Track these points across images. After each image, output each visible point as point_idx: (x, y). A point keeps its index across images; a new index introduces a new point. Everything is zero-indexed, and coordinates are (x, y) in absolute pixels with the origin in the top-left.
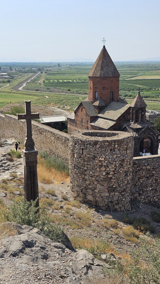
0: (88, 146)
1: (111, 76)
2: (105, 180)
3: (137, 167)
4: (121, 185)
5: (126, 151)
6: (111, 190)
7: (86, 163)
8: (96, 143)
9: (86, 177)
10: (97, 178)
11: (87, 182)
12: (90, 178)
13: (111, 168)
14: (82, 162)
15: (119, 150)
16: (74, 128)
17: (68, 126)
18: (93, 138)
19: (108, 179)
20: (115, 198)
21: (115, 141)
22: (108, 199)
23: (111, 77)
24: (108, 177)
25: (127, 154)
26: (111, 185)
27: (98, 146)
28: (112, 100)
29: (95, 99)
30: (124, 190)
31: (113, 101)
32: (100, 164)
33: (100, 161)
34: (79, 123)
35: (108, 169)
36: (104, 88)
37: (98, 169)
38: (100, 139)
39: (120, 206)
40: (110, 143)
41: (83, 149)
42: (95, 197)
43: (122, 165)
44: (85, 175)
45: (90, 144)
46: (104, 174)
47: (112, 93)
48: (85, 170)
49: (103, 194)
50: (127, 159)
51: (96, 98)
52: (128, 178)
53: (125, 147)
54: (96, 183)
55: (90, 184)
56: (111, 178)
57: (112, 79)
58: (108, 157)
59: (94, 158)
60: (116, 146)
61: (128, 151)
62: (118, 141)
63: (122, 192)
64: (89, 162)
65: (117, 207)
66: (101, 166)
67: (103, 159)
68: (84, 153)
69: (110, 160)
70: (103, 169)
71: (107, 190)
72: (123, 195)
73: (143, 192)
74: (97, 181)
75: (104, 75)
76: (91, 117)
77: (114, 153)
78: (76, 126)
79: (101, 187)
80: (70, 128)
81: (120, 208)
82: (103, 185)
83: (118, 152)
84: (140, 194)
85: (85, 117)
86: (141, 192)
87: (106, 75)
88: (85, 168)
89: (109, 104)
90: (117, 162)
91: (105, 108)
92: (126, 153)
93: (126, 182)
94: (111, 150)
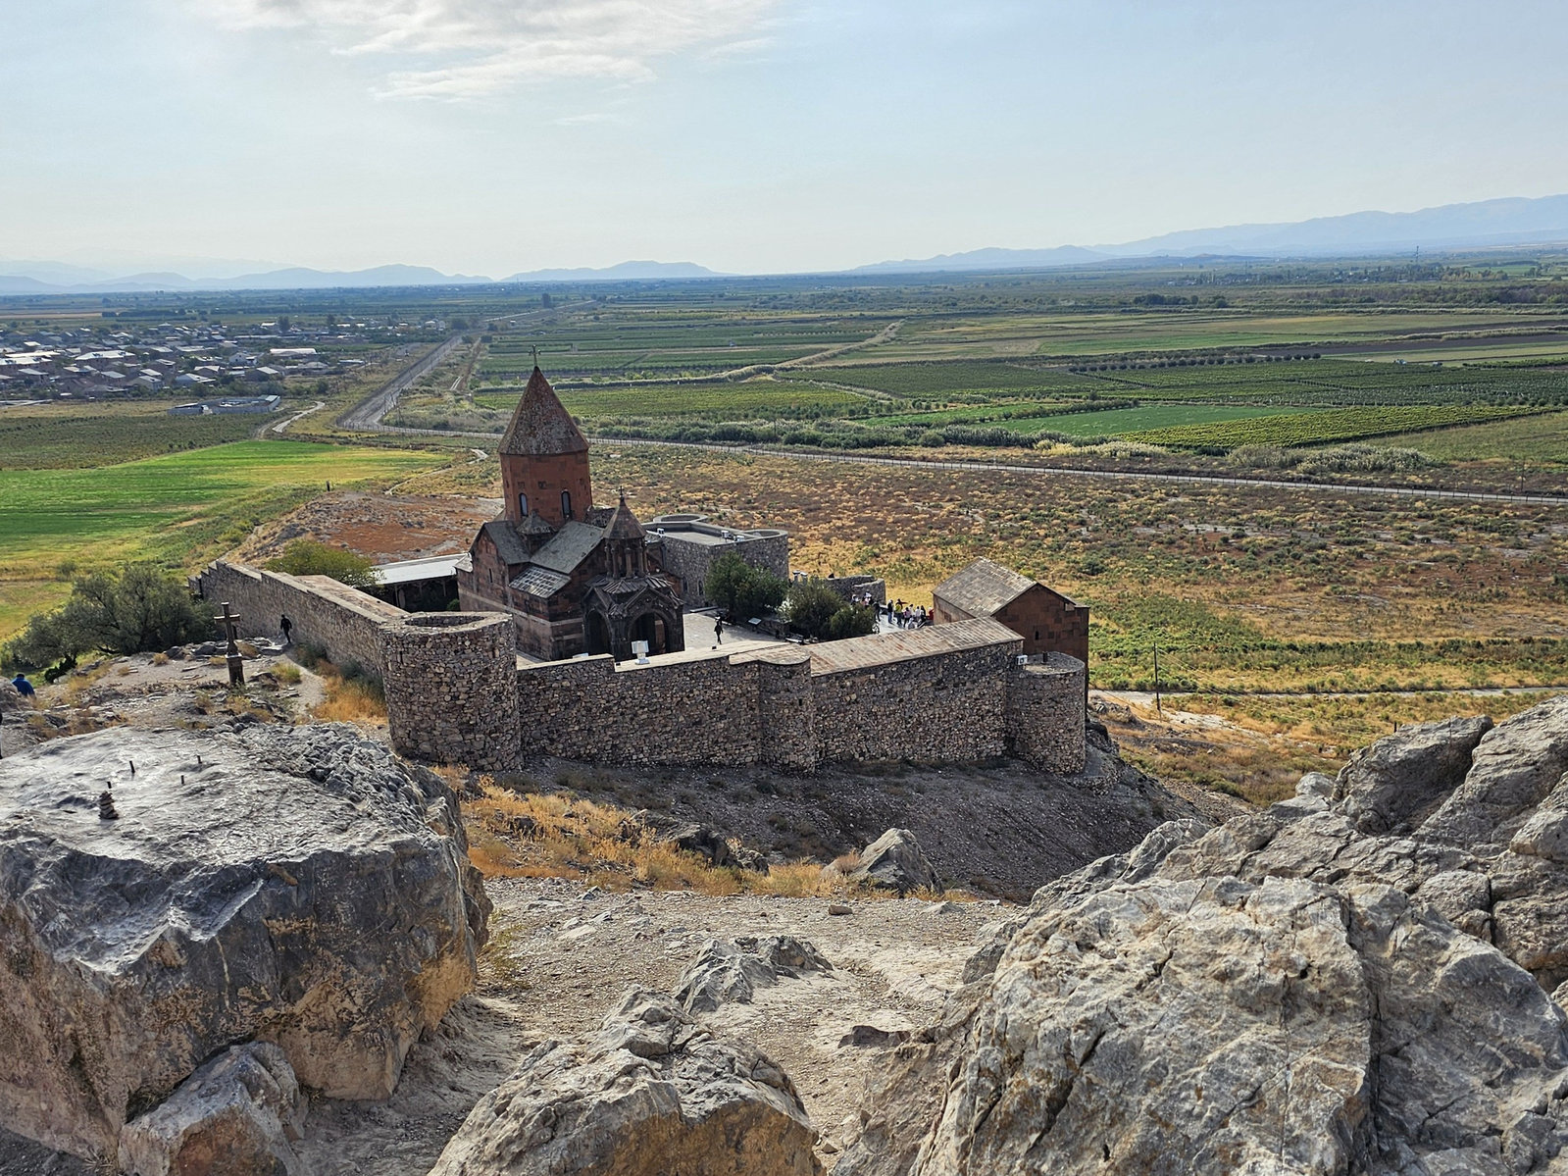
0: (411, 646)
1: (559, 451)
2: (450, 710)
3: (539, 684)
4: (488, 719)
5: (491, 654)
6: (467, 729)
7: (410, 680)
8: (424, 639)
9: (414, 708)
10: (435, 708)
11: (416, 718)
12: (421, 709)
13: (461, 686)
14: (403, 679)
15: (475, 650)
16: (474, 596)
17: (460, 591)
18: (423, 631)
19: (455, 708)
20: (478, 745)
21: (463, 634)
22: (461, 748)
23: (560, 455)
24: (456, 705)
25: (494, 657)
26: (464, 720)
27: (429, 646)
28: (570, 515)
29: (522, 514)
30: (497, 729)
31: (571, 518)
32: (438, 680)
33: (435, 674)
34: (484, 582)
35: (454, 689)
36: (541, 484)
37: (434, 691)
38: (435, 631)
39: (491, 760)
40: (453, 638)
41: (401, 653)
42: (434, 745)
43: (486, 680)
44: (412, 703)
45: (413, 642)
46: (448, 698)
47: (565, 496)
48: (411, 694)
49: (450, 738)
50: (496, 667)
51: (525, 511)
52: (504, 705)
53: (488, 644)
54: (433, 717)
55: (422, 721)
56: (463, 706)
57: (562, 458)
58: (452, 666)
59: (425, 668)
60: (467, 643)
61: (497, 653)
62: (469, 633)
63: (491, 733)
64: (416, 677)
65: (483, 762)
66: (439, 684)
67: (442, 670)
68: (405, 660)
69: (457, 670)
70: (444, 688)
71: (457, 730)
72: (495, 739)
73: (560, 736)
74: (436, 713)
75: (538, 448)
76: (512, 566)
77: (463, 656)
78: (478, 590)
79: (444, 724)
80: (464, 596)
81: (492, 764)
82: (447, 721)
83: (473, 654)
84: (552, 741)
85: (496, 566)
86: (555, 736)
87: (543, 449)
88: (410, 690)
89: (562, 527)
90: (472, 675)
91: (548, 540)
92: (491, 656)
93: (500, 713)
94: (456, 652)
